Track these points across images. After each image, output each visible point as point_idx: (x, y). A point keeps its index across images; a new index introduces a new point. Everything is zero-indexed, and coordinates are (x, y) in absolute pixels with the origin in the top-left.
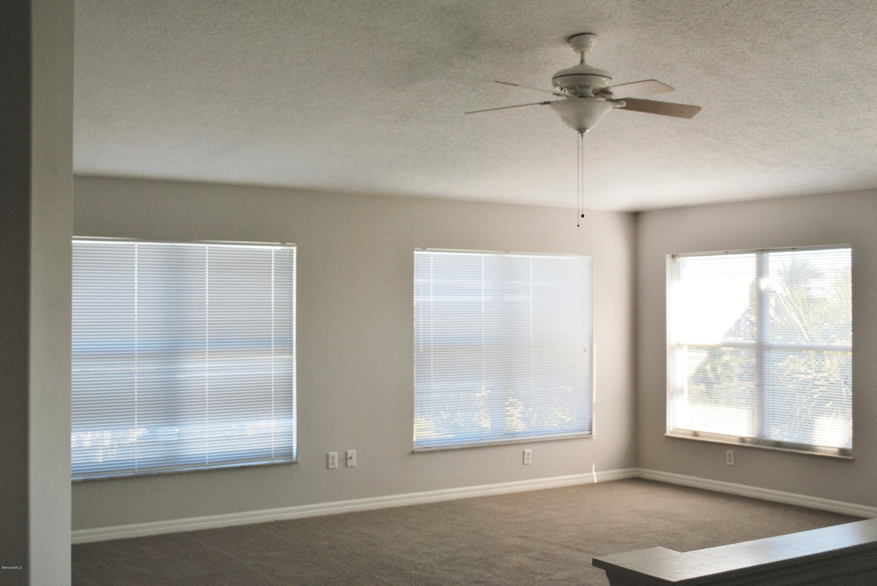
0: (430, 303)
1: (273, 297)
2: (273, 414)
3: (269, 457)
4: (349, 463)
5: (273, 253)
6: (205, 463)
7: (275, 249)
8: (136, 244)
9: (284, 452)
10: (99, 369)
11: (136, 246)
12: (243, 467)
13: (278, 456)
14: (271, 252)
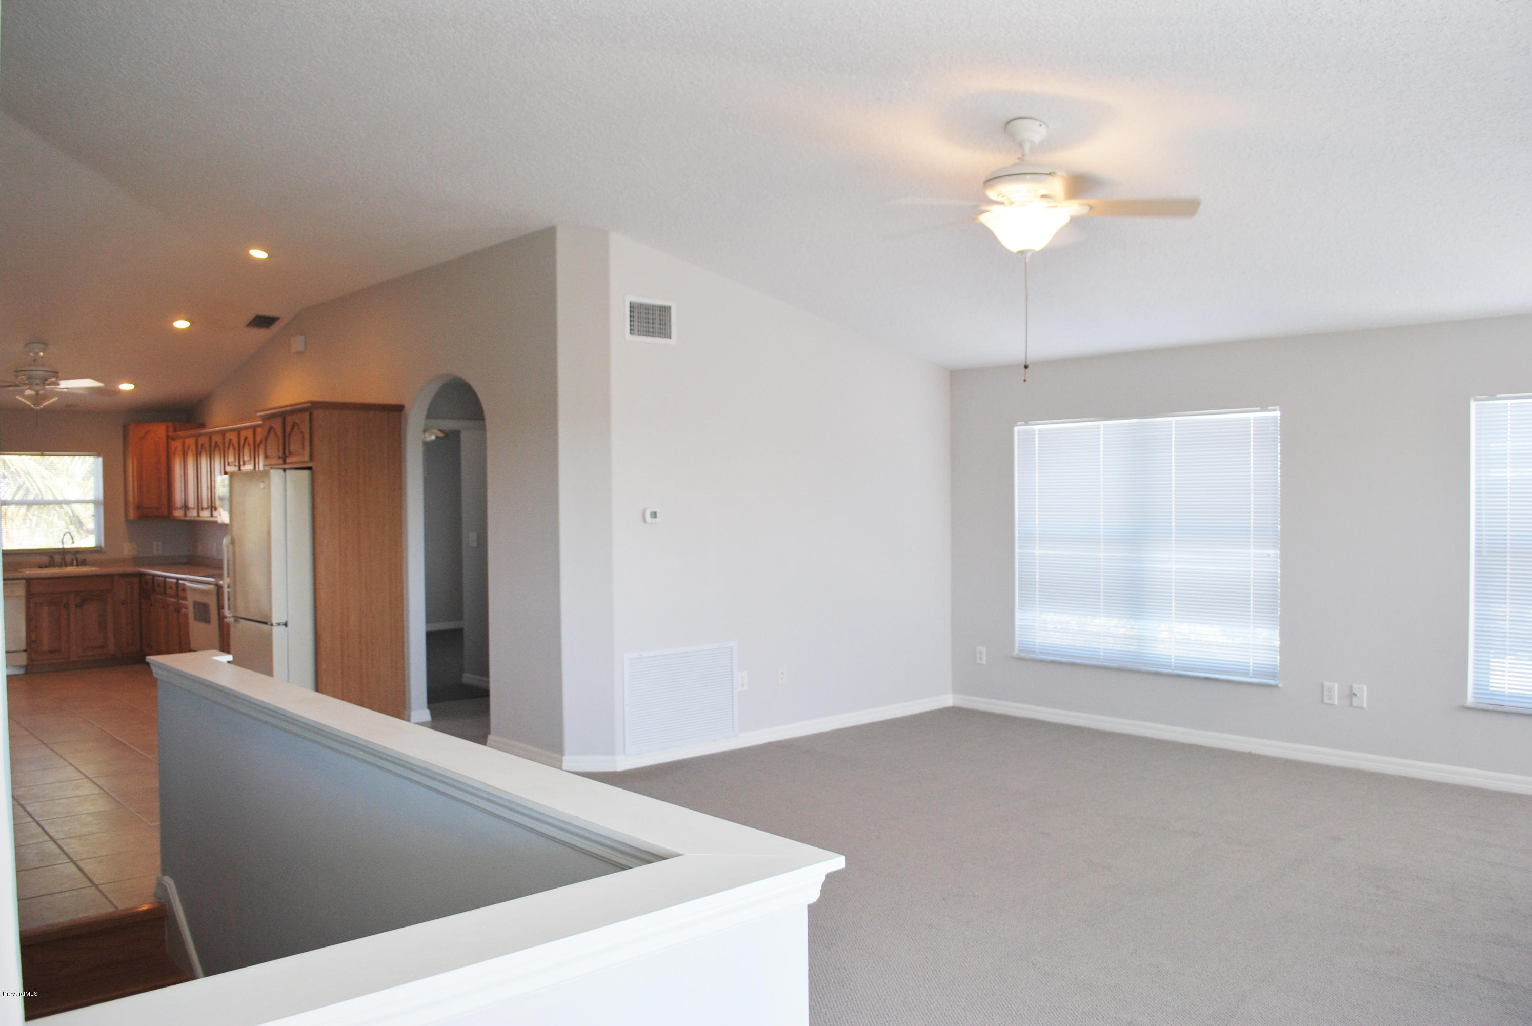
0: (1506, 480)
1: (1252, 477)
2: (1251, 621)
3: (1246, 673)
4: (1355, 702)
5: (1252, 421)
6: (1170, 666)
7: (1253, 416)
8: (1102, 423)
9: (1258, 669)
10: (1066, 553)
11: (1102, 425)
12: (1228, 682)
13: (1256, 674)
14: (1249, 420)
